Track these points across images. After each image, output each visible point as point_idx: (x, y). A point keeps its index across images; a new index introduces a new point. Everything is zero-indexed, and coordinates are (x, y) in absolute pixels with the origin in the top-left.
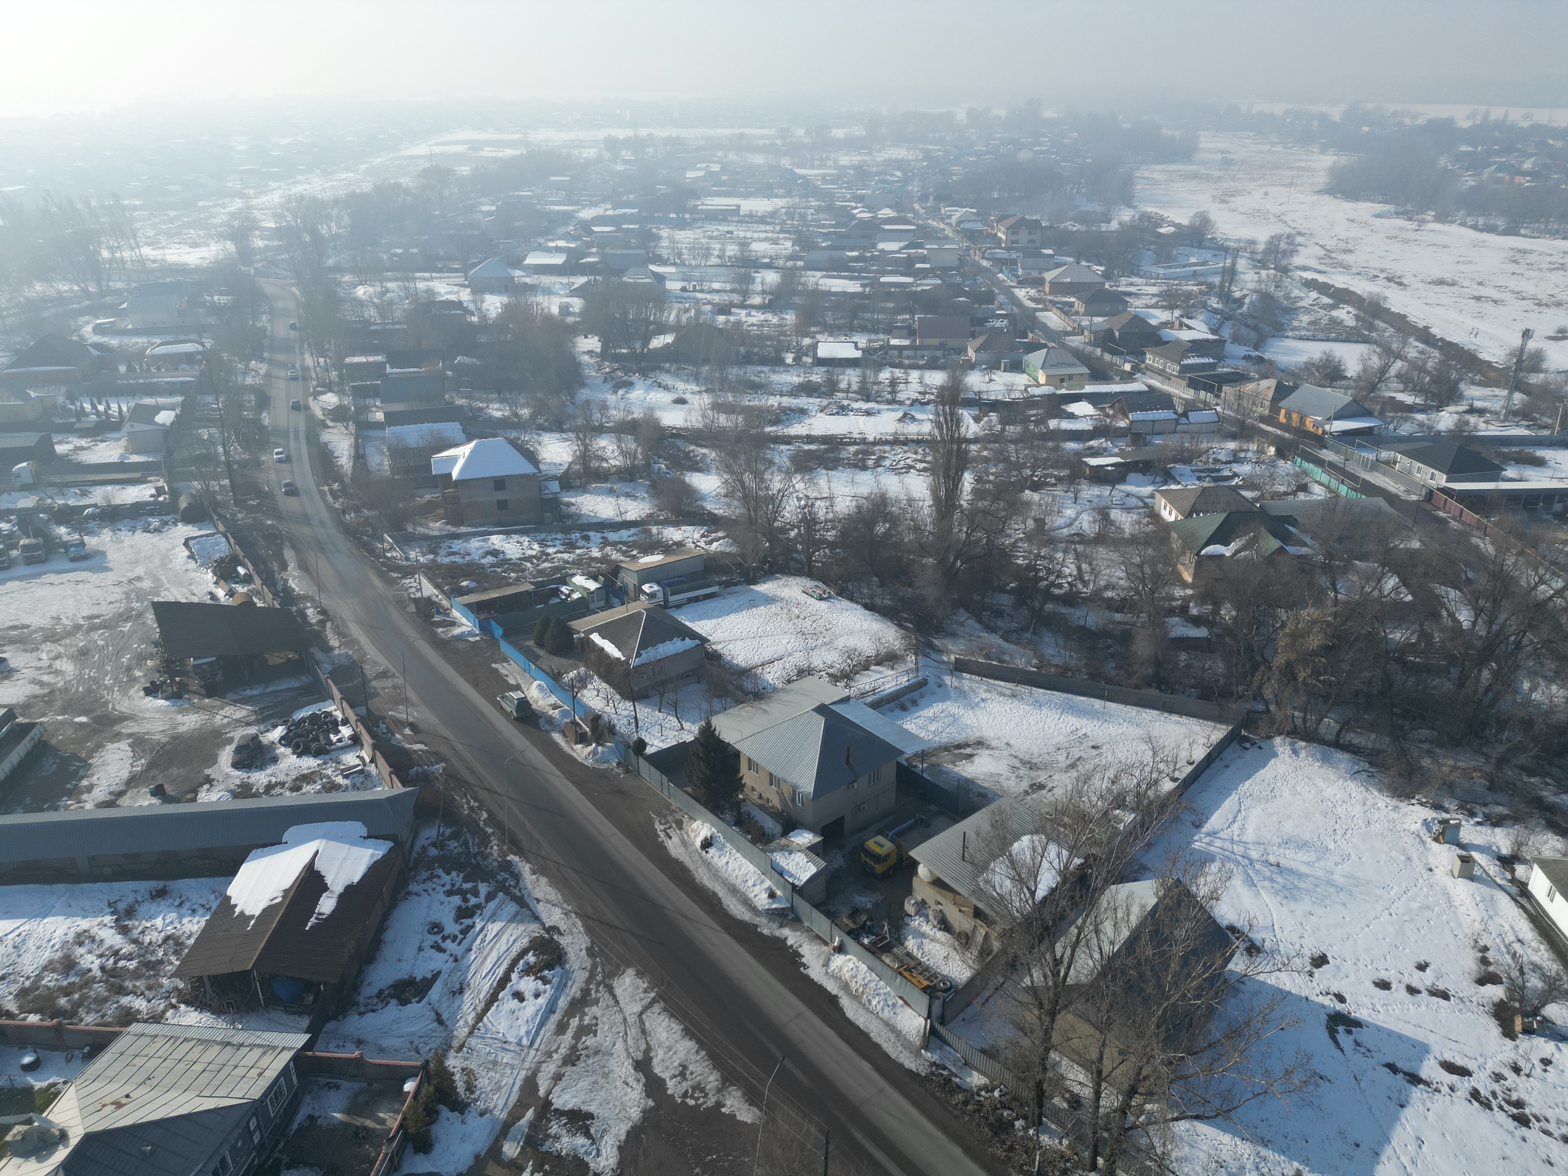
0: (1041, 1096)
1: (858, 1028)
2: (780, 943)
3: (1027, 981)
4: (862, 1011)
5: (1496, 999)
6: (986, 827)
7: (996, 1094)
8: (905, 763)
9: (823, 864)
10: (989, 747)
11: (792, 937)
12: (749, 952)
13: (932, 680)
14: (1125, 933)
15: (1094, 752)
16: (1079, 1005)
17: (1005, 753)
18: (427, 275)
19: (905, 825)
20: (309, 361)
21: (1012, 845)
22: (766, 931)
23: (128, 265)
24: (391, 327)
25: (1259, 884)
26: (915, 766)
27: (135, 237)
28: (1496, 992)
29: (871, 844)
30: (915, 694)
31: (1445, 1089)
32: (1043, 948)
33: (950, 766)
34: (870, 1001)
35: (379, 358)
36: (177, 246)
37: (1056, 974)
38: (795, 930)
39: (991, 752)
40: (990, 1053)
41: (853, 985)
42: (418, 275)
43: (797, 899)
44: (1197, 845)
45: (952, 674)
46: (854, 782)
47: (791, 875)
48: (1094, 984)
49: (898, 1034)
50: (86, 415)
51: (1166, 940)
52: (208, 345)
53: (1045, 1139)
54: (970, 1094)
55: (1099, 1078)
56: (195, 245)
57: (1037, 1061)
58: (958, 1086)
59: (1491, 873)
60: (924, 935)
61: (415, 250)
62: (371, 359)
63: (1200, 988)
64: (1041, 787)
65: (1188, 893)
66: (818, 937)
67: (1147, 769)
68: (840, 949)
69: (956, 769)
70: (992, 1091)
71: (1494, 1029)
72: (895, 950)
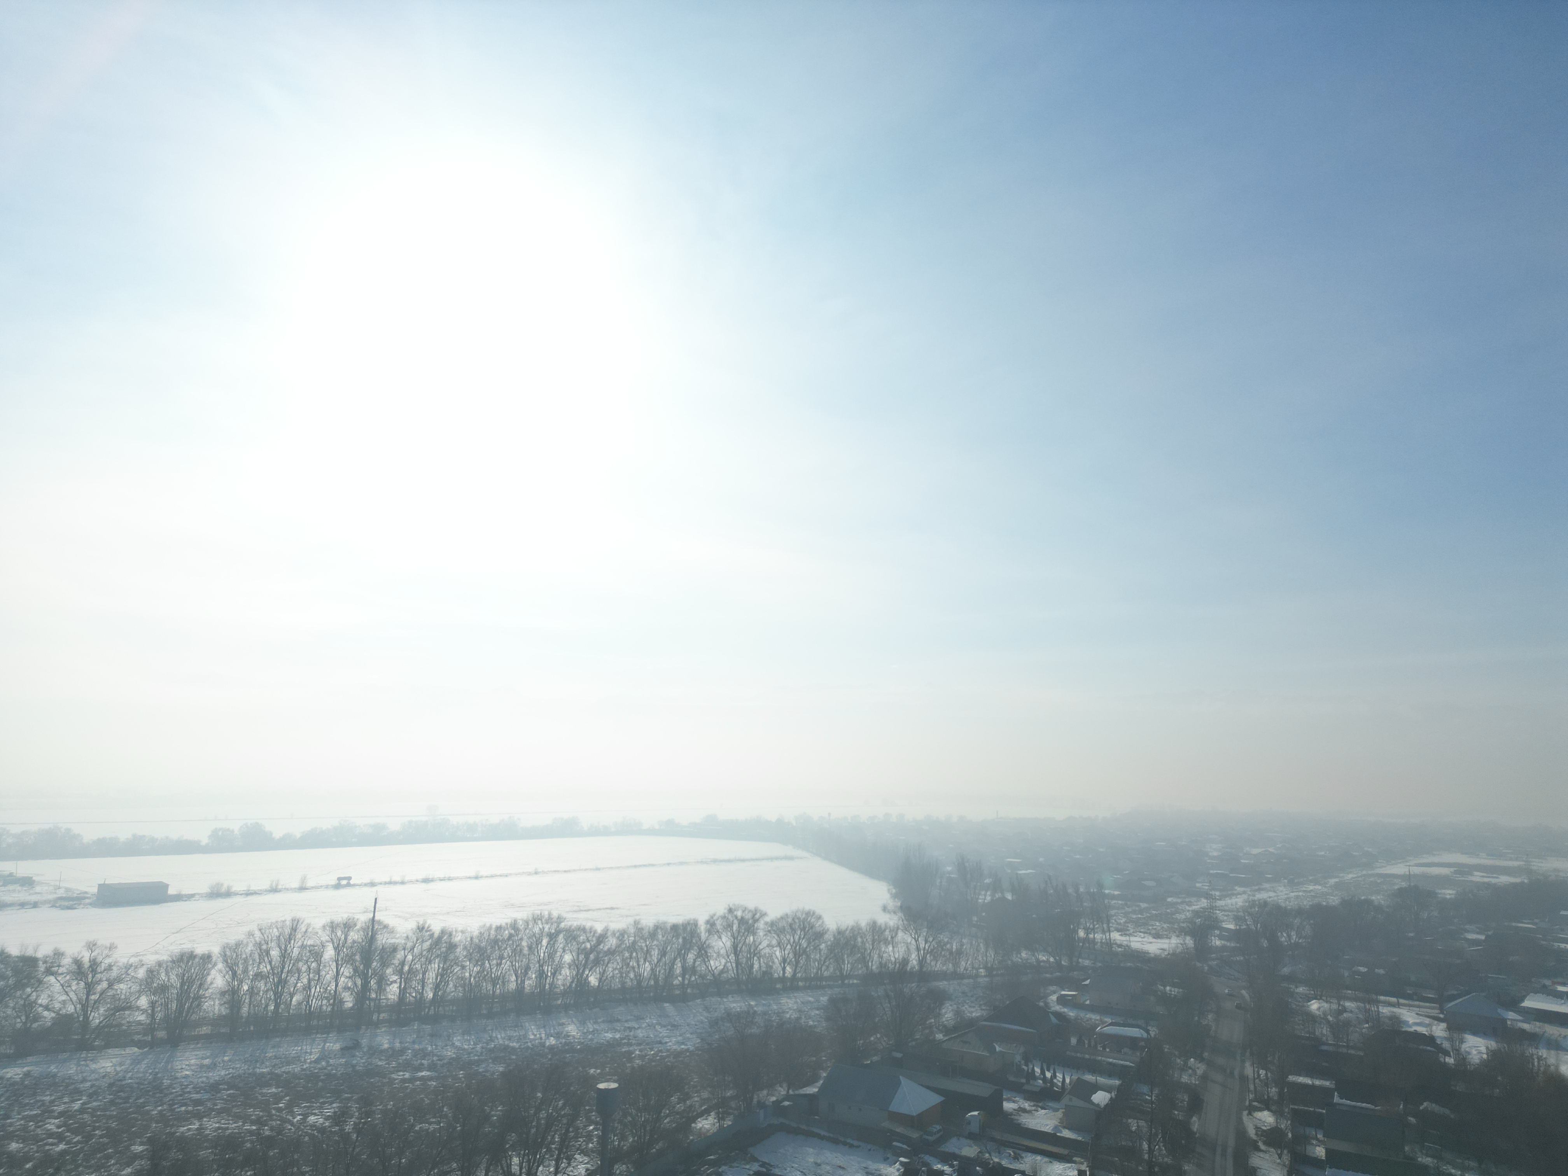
18: (1394, 1000)
20: (1249, 1071)
23: (1098, 946)
24: (1345, 1050)
27: (1108, 922)
35: (1327, 1083)
36: (1142, 935)
42: (1382, 998)
50: (1035, 1078)
52: (1152, 1034)
56: (1157, 936)
61: (1382, 971)
62: (1317, 1082)
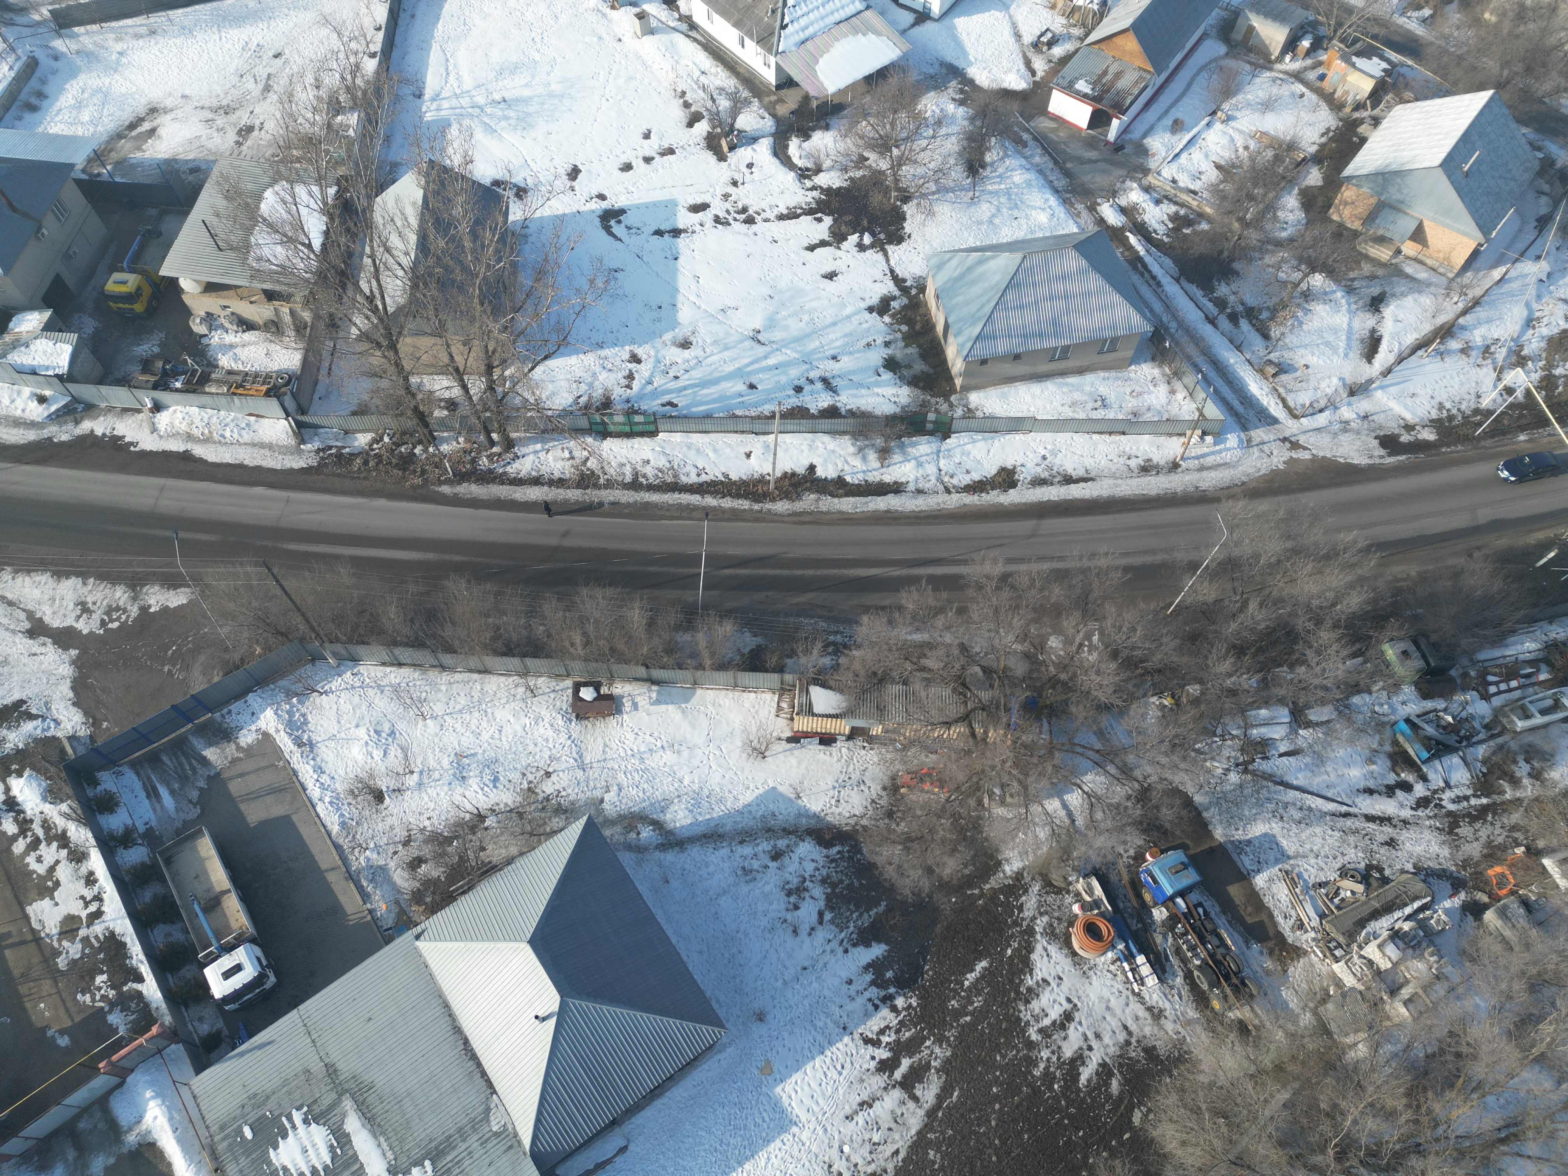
0: (422, 418)
1: (228, 465)
2: (90, 441)
3: (354, 331)
4: (221, 449)
5: (705, 134)
6: (221, 203)
7: (386, 439)
8: (84, 177)
9: (74, 337)
10: (166, 111)
11: (98, 426)
12: (63, 467)
13: (40, 54)
14: (413, 238)
15: (279, 62)
16: (411, 325)
17: (189, 108)
19: (135, 247)
21: (258, 208)
22: (65, 437)
25: (498, 128)
26: (99, 175)
28: (702, 127)
29: (111, 287)
30: (33, 83)
31: (698, 228)
32: (350, 293)
33: (139, 155)
34: (223, 436)
37: (375, 311)
38: (95, 418)
39: (172, 115)
40: (360, 411)
41: (196, 432)
43: (74, 388)
44: (429, 117)
45: (60, 36)
46: (39, 228)
47: (47, 368)
48: (413, 300)
49: (270, 446)
51: (449, 224)
53: (445, 448)
54: (365, 454)
55: (459, 374)
57: (403, 392)
58: (351, 454)
59: (664, 19)
60: (232, 346)
63: (497, 251)
64: (250, 129)
65: (446, 170)
66: (125, 410)
67: (342, 56)
68: (157, 407)
69: (147, 155)
70: (382, 439)
71: (710, 157)
72: (213, 376)
